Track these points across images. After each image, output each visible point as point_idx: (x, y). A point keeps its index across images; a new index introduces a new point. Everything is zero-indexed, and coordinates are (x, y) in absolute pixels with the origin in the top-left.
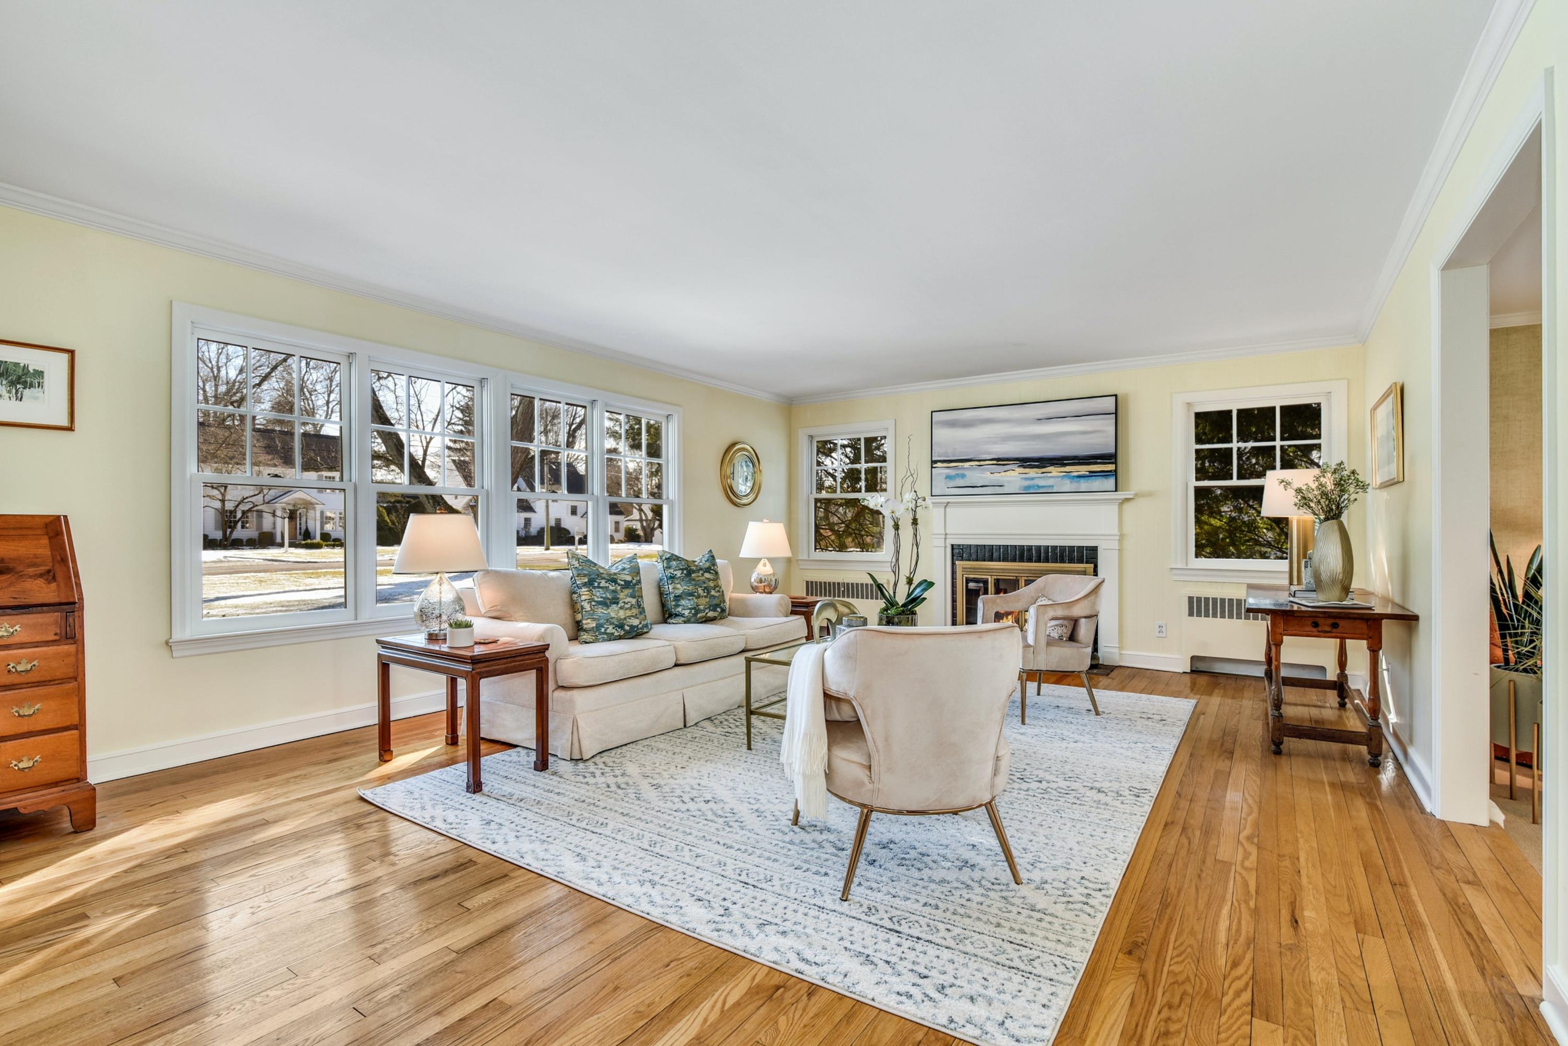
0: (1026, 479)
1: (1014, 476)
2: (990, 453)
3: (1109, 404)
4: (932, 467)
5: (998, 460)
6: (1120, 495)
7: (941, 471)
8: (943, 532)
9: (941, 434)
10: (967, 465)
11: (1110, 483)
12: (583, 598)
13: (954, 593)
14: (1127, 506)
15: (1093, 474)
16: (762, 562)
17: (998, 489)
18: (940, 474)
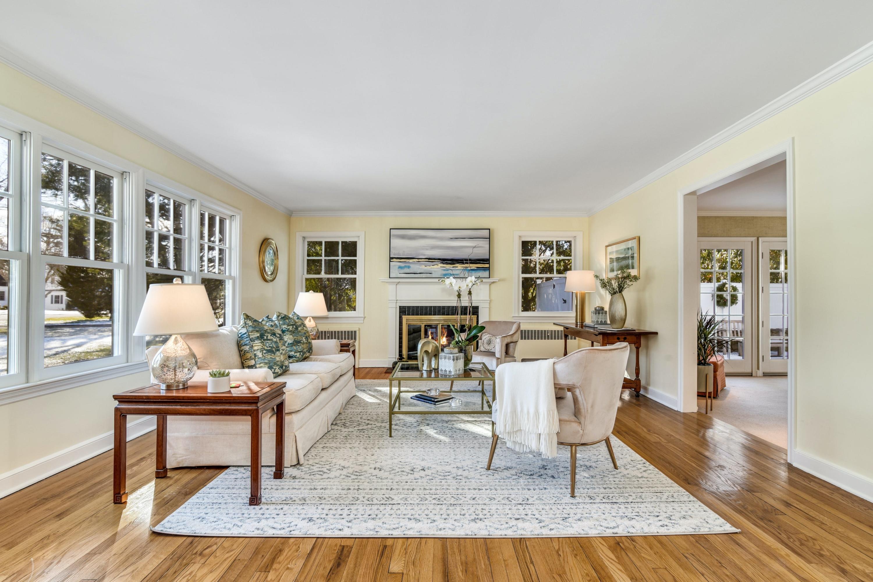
0: (444, 270)
1: (438, 268)
2: (424, 255)
3: (486, 233)
4: (390, 261)
5: (429, 259)
6: (491, 280)
7: (395, 264)
8: (395, 299)
9: (395, 242)
10: (411, 261)
11: (486, 274)
12: (256, 348)
13: (401, 334)
14: (493, 285)
15: (479, 269)
16: (308, 319)
17: (429, 275)
18: (395, 265)
